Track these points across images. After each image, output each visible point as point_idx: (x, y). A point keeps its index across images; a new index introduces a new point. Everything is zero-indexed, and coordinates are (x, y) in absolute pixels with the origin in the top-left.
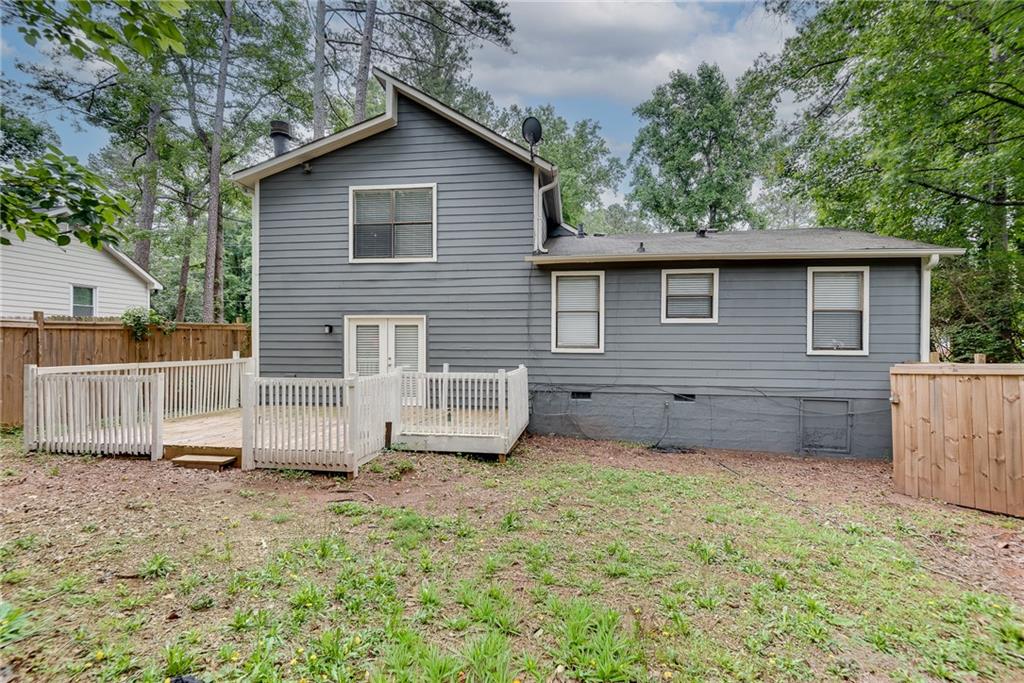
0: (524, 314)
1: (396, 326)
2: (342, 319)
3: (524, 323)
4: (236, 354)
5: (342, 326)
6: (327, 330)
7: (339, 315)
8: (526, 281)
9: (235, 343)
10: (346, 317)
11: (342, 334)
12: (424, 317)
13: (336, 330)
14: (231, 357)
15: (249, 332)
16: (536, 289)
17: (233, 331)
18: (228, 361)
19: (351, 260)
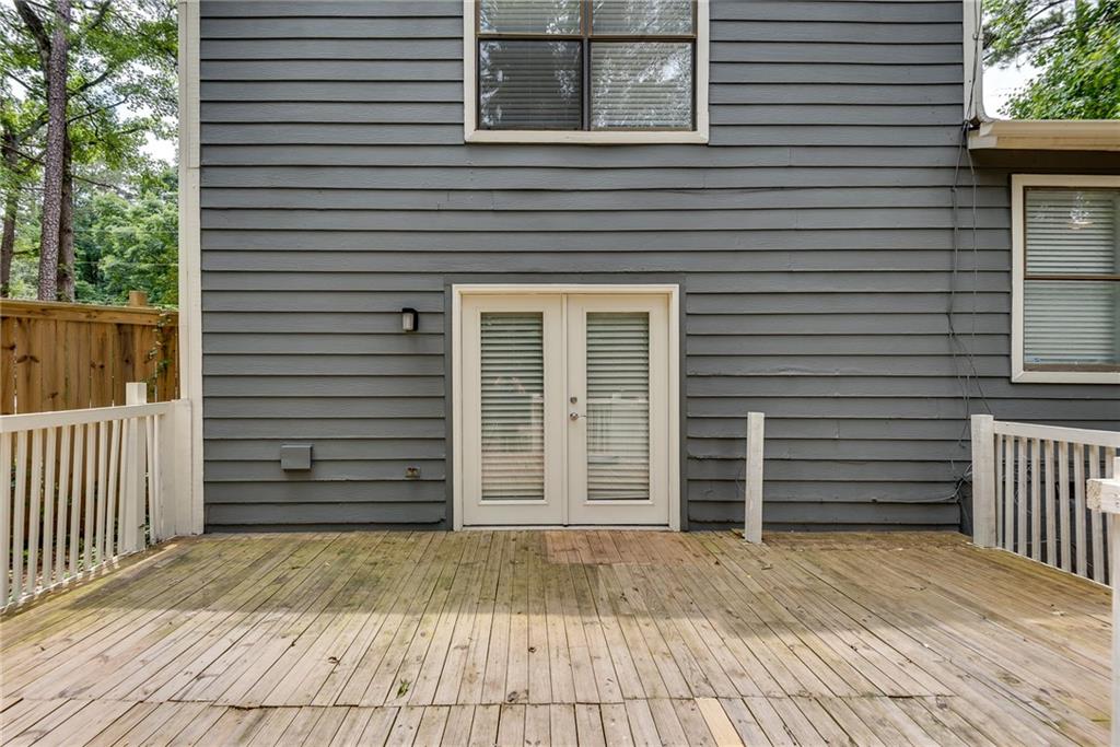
0: (941, 284)
1: (590, 316)
2: (446, 294)
3: (941, 305)
4: (135, 393)
5: (445, 314)
6: (408, 323)
7: (435, 283)
8: (943, 198)
9: (128, 360)
10: (457, 289)
11: (446, 335)
12: (674, 289)
13: (428, 325)
14: (122, 401)
15: (169, 332)
16: (966, 219)
17: (119, 325)
18: (111, 412)
19: (471, 133)
